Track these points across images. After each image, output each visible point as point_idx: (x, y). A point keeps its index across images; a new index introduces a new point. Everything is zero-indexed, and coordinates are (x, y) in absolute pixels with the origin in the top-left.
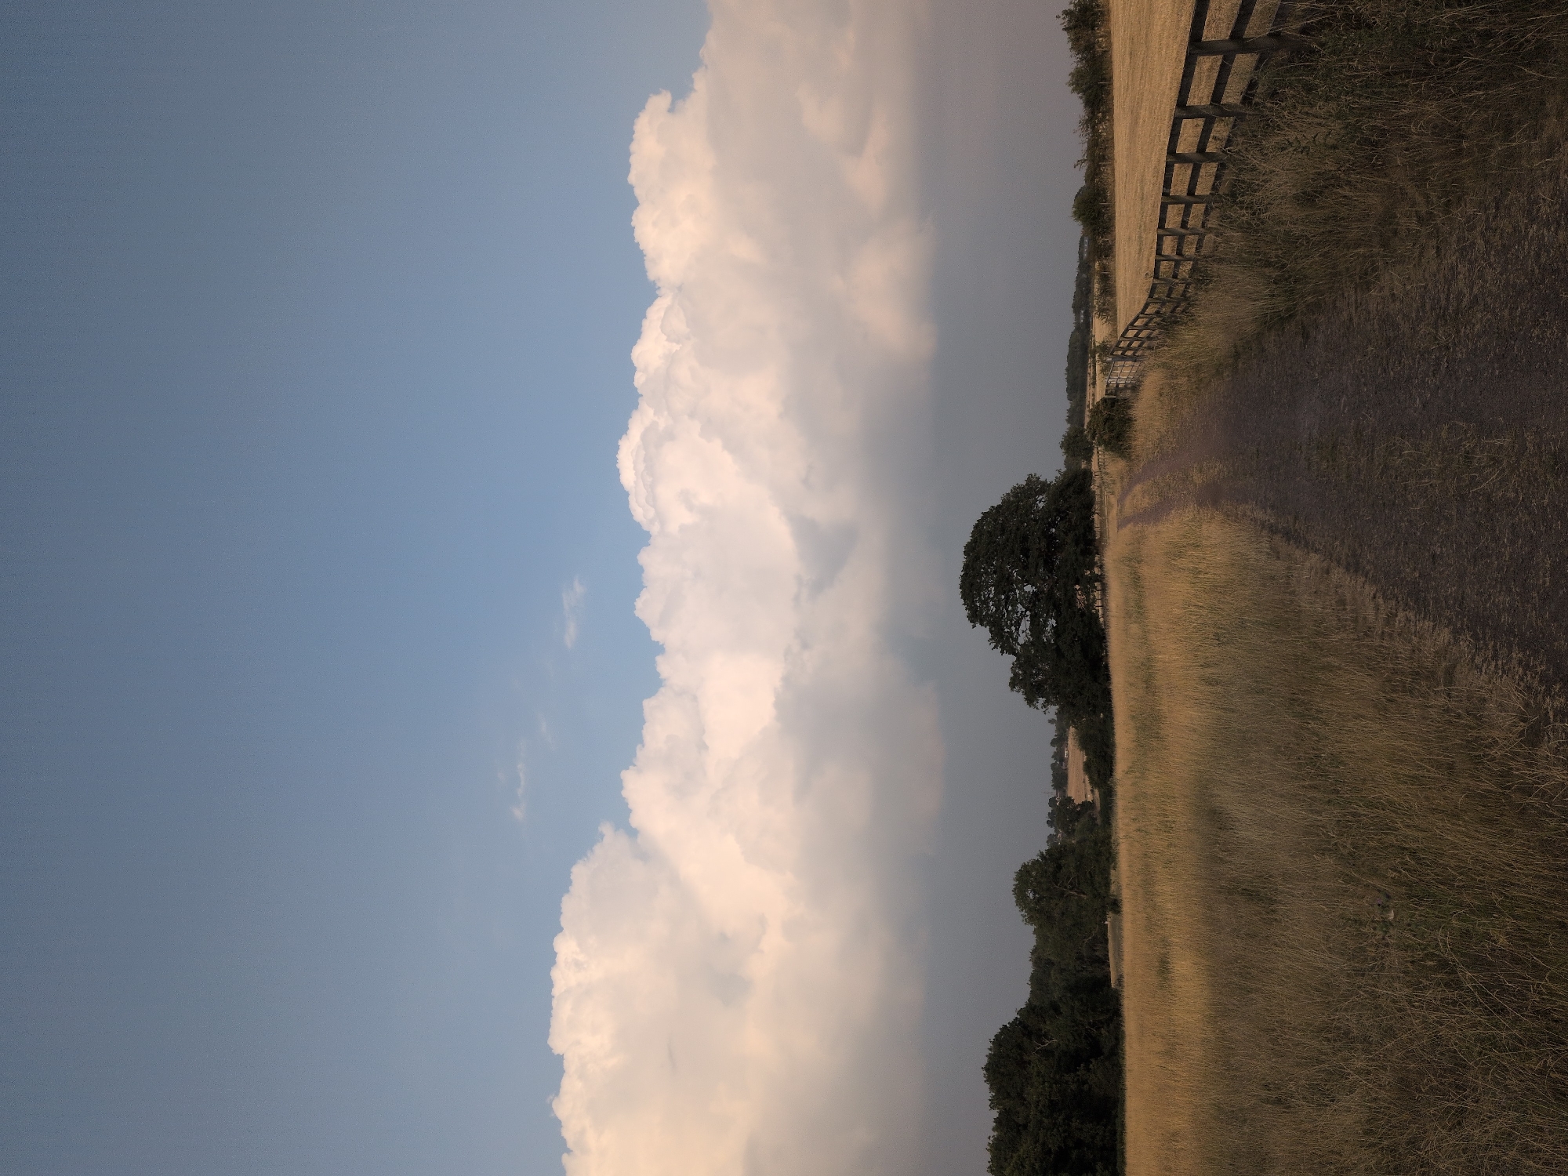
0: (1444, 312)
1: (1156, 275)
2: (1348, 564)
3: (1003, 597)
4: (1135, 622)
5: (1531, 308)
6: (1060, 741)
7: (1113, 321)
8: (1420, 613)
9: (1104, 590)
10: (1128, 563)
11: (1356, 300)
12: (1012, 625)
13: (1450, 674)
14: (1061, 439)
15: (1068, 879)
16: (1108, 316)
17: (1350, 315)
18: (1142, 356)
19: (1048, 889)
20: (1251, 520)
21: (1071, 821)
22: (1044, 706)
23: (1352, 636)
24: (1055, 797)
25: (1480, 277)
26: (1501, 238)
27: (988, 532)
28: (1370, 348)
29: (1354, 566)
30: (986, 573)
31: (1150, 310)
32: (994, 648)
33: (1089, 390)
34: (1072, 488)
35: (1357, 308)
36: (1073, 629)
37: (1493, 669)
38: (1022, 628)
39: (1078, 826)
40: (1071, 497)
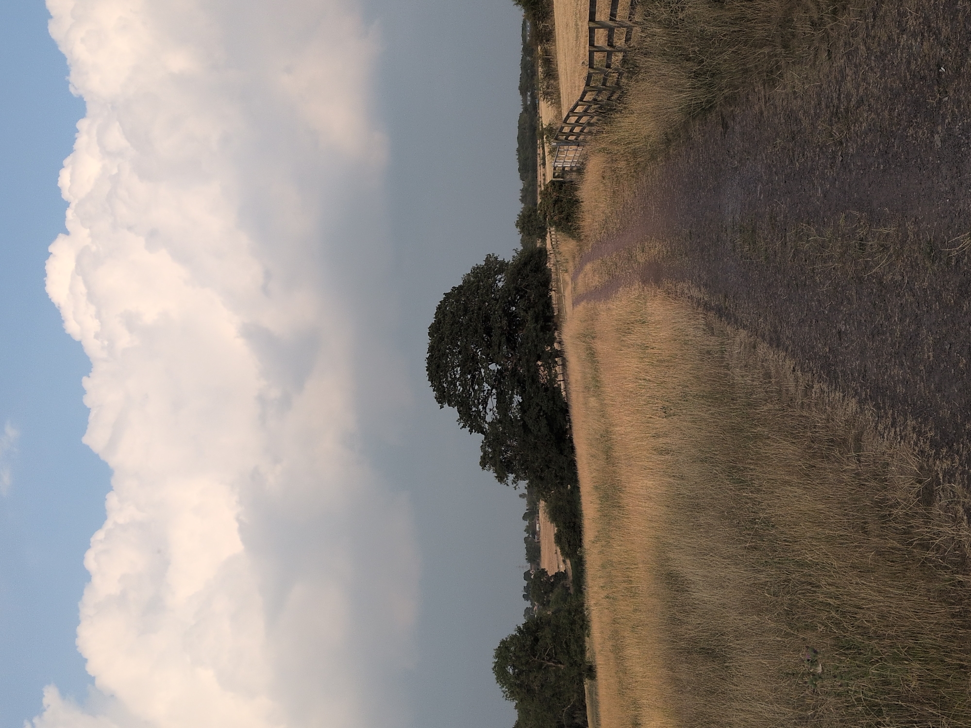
0: (837, 110)
1: (591, 65)
2: (771, 339)
3: (469, 377)
4: (594, 396)
5: (906, 110)
6: (531, 515)
7: (557, 103)
8: (832, 385)
9: (564, 365)
10: (583, 339)
11: (765, 96)
12: (479, 404)
13: (858, 439)
14: (516, 218)
15: (545, 650)
16: (552, 99)
17: (760, 108)
18: (584, 141)
19: (527, 663)
20: (689, 297)
21: (546, 593)
22: (514, 482)
23: (777, 407)
24: (529, 571)
25: (864, 80)
26: (879, 45)
27: (451, 312)
28: (779, 141)
29: (776, 342)
30: (453, 354)
31: (588, 98)
32: (463, 427)
33: (540, 171)
34: (529, 267)
35: (766, 103)
36: (537, 405)
37: (893, 435)
38: (489, 406)
39: (552, 597)
40: (528, 276)
